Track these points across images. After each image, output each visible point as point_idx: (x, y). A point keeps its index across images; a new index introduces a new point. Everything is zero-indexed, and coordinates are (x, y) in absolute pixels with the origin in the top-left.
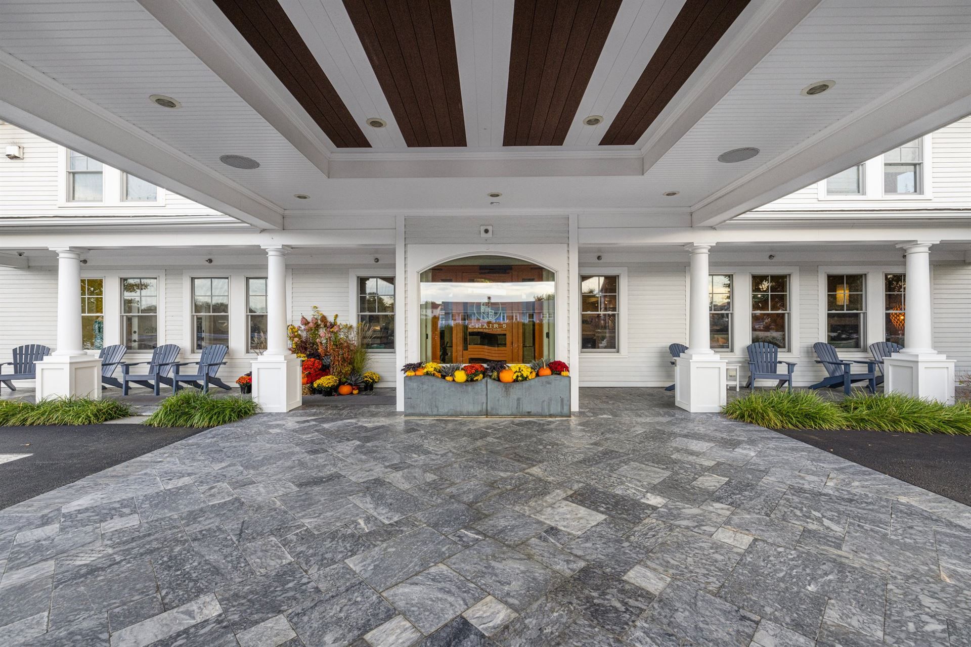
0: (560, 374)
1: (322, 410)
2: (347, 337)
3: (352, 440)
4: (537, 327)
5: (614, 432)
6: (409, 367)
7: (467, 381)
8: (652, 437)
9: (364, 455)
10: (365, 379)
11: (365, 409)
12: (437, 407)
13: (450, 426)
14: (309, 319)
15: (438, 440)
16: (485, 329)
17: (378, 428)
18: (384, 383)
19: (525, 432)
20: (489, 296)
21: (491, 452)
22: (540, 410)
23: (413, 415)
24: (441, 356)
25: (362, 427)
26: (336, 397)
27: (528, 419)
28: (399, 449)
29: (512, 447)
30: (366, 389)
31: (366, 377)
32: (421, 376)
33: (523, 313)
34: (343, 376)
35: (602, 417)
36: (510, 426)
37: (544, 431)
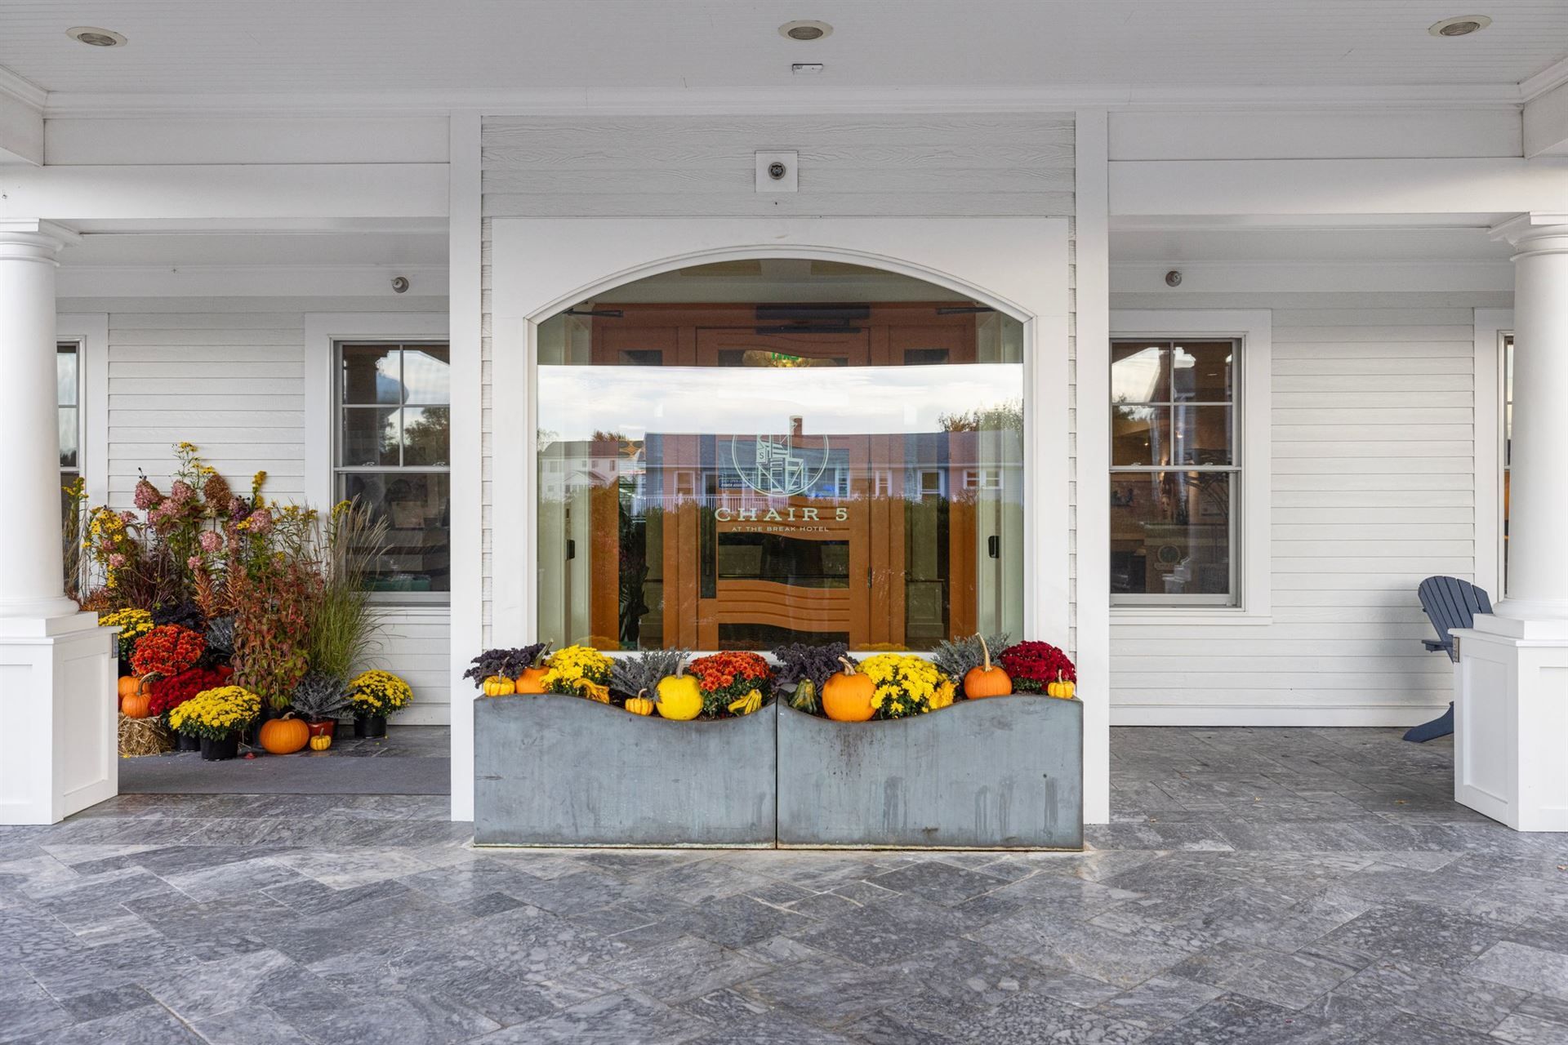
0: (1042, 691)
1: (183, 814)
2: (298, 550)
3: (261, 947)
4: (954, 517)
5: (1249, 918)
6: (492, 664)
7: (704, 714)
8: (1399, 940)
9: (291, 1020)
10: (358, 697)
11: (340, 812)
12: (592, 809)
13: (639, 885)
14: (165, 487)
15: (584, 949)
16: (773, 522)
17: (370, 895)
18: (425, 709)
19: (915, 913)
20: (798, 414)
21: (786, 1006)
22: (968, 824)
23: (505, 837)
24: (622, 617)
25: (312, 888)
26: (248, 763)
27: (927, 857)
28: (430, 989)
29: (864, 984)
30: (359, 731)
31: (360, 690)
32: (535, 696)
33: (906, 469)
34: (276, 687)
35: (1196, 847)
36: (860, 889)
37: (984, 908)
